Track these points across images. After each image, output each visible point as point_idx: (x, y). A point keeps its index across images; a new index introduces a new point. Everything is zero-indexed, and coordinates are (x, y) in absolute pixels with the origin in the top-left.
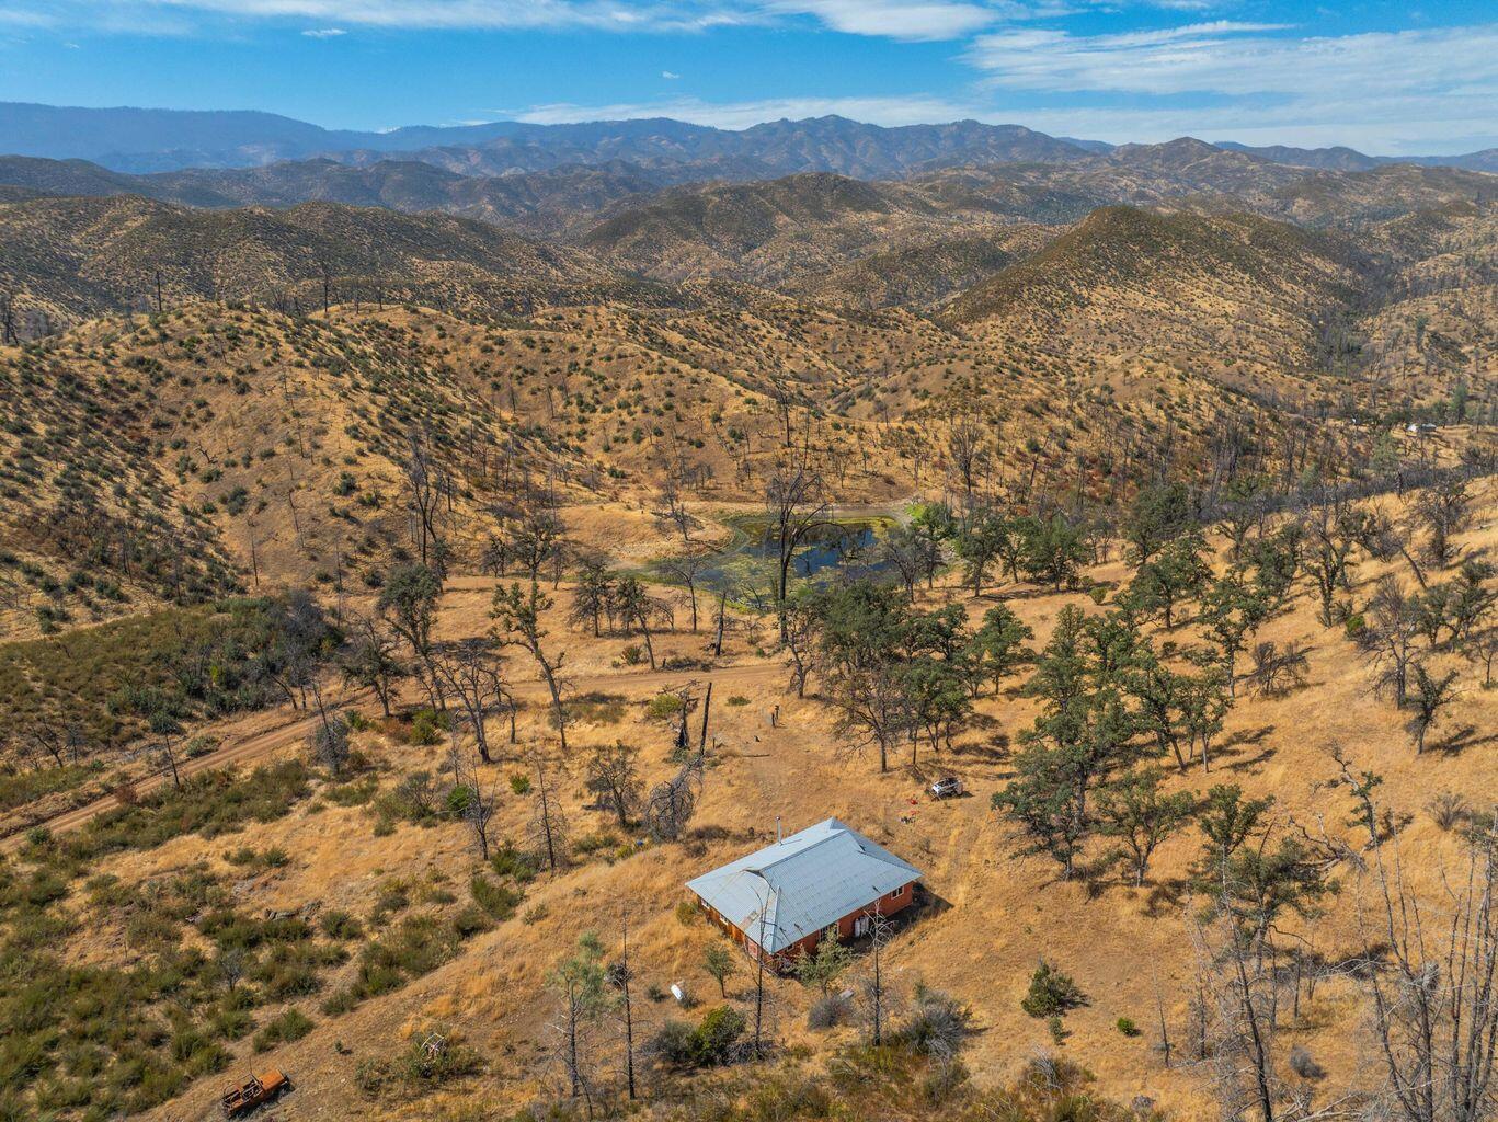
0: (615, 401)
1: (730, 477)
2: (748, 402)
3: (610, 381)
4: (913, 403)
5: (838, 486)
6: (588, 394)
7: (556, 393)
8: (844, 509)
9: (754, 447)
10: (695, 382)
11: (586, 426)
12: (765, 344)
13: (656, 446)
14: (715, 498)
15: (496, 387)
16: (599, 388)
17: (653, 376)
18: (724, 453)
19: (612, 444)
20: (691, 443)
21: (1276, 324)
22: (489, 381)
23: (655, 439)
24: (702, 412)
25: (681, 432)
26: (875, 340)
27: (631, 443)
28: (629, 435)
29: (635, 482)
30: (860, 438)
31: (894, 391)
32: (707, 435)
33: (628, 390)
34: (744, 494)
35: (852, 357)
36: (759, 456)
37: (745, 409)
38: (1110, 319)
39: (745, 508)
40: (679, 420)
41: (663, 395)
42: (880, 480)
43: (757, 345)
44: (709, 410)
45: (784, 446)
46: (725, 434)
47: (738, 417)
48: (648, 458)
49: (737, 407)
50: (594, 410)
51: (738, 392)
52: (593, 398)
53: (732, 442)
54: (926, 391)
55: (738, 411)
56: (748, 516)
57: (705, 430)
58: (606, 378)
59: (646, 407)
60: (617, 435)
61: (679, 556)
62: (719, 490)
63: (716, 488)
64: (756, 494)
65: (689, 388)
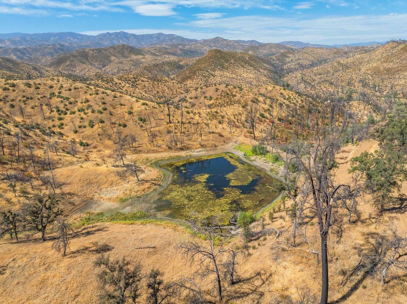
0: (76, 108)
1: (146, 140)
2: (144, 104)
3: (72, 100)
5: (200, 140)
6: (61, 107)
7: (44, 107)
8: (207, 151)
9: (153, 124)
10: (116, 97)
11: (62, 121)
12: (124, 89)
13: (102, 128)
14: (140, 151)
15: (12, 106)
16: (67, 103)
17: (93, 96)
18: (138, 128)
19: (78, 129)
20: (120, 125)
22: (8, 104)
23: (100, 125)
24: (119, 111)
25: (113, 120)
27: (88, 128)
28: (86, 124)
29: (95, 147)
30: (200, 117)
31: (196, 98)
32: (127, 121)
33: (82, 103)
34: (155, 148)
35: (156, 92)
36: (157, 129)
37: (143, 107)
38: (222, 80)
39: (159, 156)
40: (111, 115)
41: (100, 104)
42: (217, 135)
44: (126, 109)
45: (168, 123)
46: (137, 120)
47: (141, 112)
48: (99, 135)
49: (139, 107)
50: (66, 114)
51: (137, 101)
52: (64, 108)
53: (141, 123)
54: (210, 97)
55: (140, 109)
56: (162, 160)
57: (126, 119)
58: (70, 99)
59: (93, 110)
60: (80, 124)
61: (139, 193)
62: (142, 148)
63: (139, 147)
64: (162, 148)
65: (113, 100)
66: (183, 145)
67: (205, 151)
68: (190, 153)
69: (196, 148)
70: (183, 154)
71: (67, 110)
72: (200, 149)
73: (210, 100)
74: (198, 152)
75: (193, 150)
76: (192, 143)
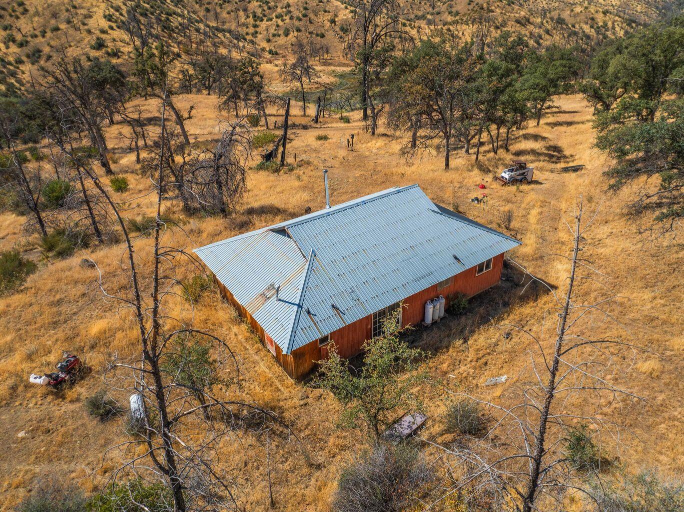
0: (274, 15)
2: (352, 12)
6: (259, 12)
7: (241, 13)
11: (257, 29)
14: (330, 64)
15: (208, 10)
16: (266, 8)
18: (336, 40)
19: (271, 38)
20: (317, 35)
21: (639, 11)
22: (204, 7)
23: (296, 34)
24: (324, 19)
25: (311, 29)
27: (282, 37)
28: (281, 32)
29: (283, 57)
32: (327, 30)
33: (282, 8)
38: (550, 6)
40: (311, 22)
41: (302, 9)
44: (329, 16)
46: (338, 29)
47: (346, 20)
48: (292, 45)
49: (345, 15)
50: (262, 20)
51: (346, 8)
52: (261, 14)
53: (342, 34)
57: (326, 28)
58: (270, 3)
59: (292, 16)
60: (275, 32)
63: (331, 59)
65: (317, 5)
71: (265, 16)
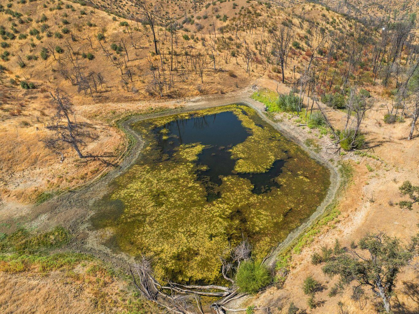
1: (118, 80)
3: (25, 17)
4: (219, 24)
5: (199, 82)
8: (209, 100)
9: (132, 56)
10: (84, 14)
13: (59, 60)
17: (54, 12)
26: (172, 5)
30: (204, 45)
31: (206, 17)
34: (129, 95)
36: (136, 63)
37: (122, 29)
39: (132, 107)
42: (227, 75)
43: (122, 9)
45: (153, 54)
54: (225, 16)
55: (116, 32)
56: (136, 114)
61: (74, 183)
62: (110, 93)
64: (140, 94)
66: (172, 89)
67: (206, 101)
68: (183, 104)
69: (192, 96)
70: (171, 104)
72: (198, 98)
73: (225, 21)
74: (194, 102)
75: (187, 98)
76: (186, 87)
